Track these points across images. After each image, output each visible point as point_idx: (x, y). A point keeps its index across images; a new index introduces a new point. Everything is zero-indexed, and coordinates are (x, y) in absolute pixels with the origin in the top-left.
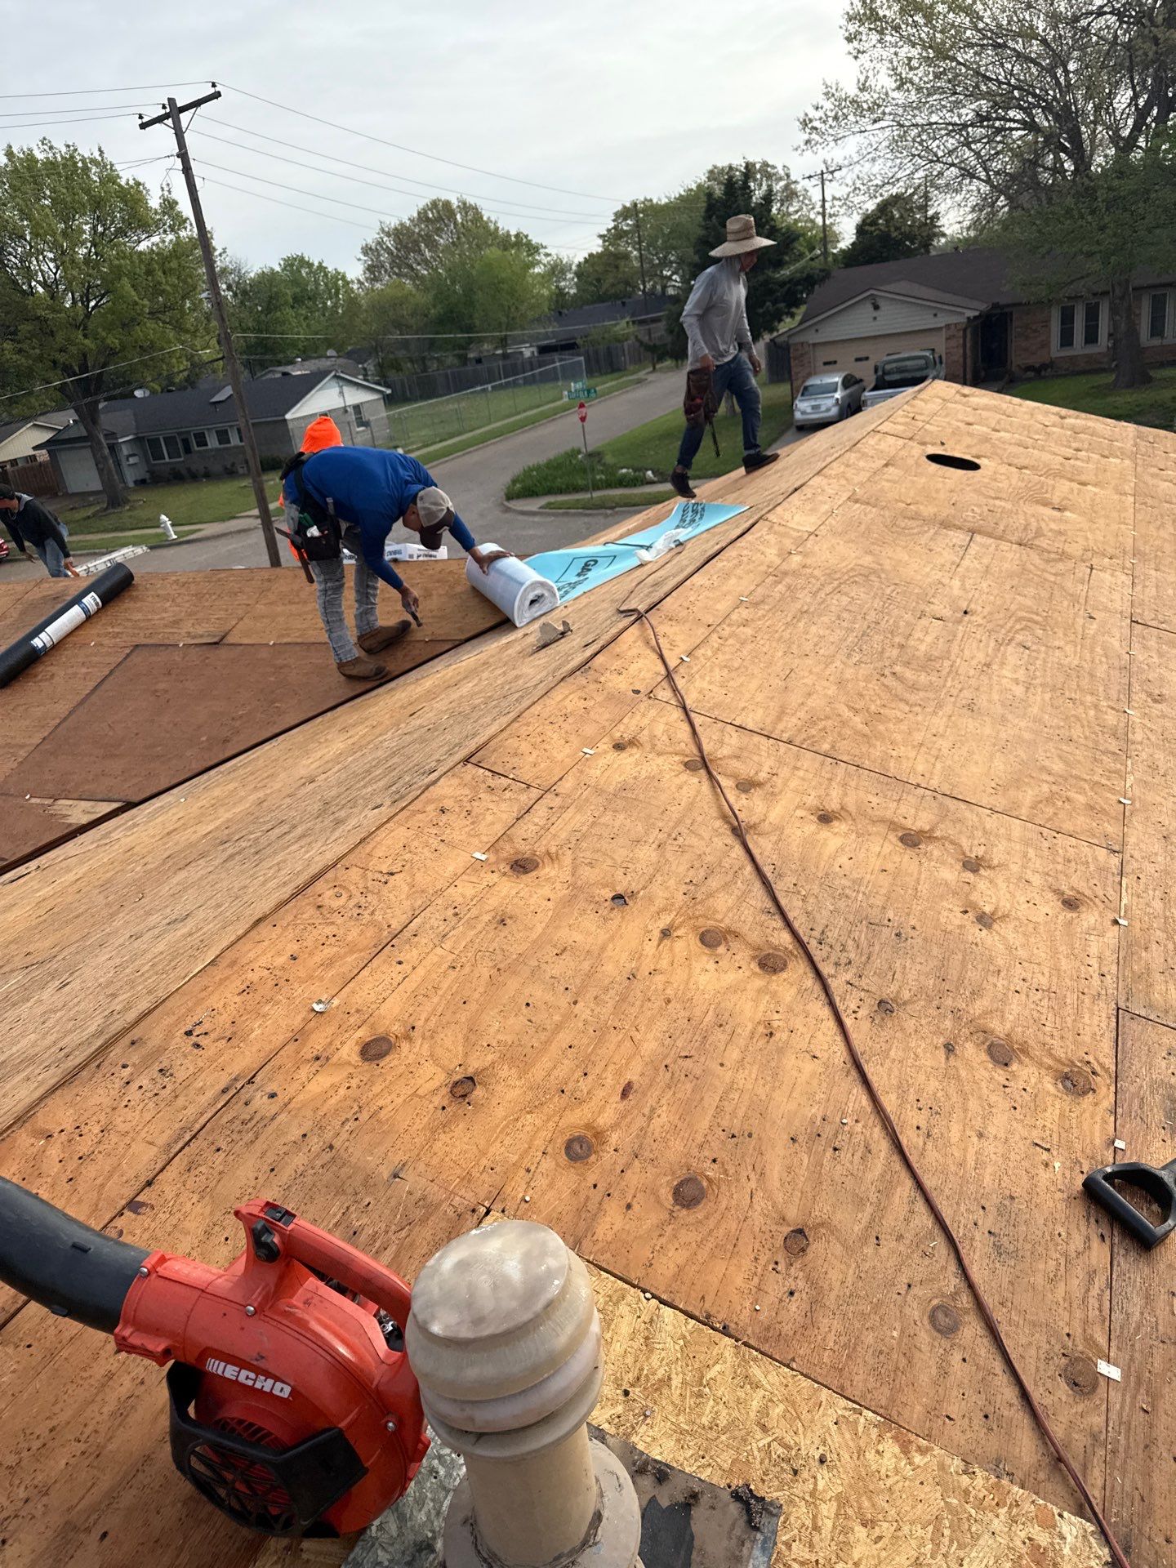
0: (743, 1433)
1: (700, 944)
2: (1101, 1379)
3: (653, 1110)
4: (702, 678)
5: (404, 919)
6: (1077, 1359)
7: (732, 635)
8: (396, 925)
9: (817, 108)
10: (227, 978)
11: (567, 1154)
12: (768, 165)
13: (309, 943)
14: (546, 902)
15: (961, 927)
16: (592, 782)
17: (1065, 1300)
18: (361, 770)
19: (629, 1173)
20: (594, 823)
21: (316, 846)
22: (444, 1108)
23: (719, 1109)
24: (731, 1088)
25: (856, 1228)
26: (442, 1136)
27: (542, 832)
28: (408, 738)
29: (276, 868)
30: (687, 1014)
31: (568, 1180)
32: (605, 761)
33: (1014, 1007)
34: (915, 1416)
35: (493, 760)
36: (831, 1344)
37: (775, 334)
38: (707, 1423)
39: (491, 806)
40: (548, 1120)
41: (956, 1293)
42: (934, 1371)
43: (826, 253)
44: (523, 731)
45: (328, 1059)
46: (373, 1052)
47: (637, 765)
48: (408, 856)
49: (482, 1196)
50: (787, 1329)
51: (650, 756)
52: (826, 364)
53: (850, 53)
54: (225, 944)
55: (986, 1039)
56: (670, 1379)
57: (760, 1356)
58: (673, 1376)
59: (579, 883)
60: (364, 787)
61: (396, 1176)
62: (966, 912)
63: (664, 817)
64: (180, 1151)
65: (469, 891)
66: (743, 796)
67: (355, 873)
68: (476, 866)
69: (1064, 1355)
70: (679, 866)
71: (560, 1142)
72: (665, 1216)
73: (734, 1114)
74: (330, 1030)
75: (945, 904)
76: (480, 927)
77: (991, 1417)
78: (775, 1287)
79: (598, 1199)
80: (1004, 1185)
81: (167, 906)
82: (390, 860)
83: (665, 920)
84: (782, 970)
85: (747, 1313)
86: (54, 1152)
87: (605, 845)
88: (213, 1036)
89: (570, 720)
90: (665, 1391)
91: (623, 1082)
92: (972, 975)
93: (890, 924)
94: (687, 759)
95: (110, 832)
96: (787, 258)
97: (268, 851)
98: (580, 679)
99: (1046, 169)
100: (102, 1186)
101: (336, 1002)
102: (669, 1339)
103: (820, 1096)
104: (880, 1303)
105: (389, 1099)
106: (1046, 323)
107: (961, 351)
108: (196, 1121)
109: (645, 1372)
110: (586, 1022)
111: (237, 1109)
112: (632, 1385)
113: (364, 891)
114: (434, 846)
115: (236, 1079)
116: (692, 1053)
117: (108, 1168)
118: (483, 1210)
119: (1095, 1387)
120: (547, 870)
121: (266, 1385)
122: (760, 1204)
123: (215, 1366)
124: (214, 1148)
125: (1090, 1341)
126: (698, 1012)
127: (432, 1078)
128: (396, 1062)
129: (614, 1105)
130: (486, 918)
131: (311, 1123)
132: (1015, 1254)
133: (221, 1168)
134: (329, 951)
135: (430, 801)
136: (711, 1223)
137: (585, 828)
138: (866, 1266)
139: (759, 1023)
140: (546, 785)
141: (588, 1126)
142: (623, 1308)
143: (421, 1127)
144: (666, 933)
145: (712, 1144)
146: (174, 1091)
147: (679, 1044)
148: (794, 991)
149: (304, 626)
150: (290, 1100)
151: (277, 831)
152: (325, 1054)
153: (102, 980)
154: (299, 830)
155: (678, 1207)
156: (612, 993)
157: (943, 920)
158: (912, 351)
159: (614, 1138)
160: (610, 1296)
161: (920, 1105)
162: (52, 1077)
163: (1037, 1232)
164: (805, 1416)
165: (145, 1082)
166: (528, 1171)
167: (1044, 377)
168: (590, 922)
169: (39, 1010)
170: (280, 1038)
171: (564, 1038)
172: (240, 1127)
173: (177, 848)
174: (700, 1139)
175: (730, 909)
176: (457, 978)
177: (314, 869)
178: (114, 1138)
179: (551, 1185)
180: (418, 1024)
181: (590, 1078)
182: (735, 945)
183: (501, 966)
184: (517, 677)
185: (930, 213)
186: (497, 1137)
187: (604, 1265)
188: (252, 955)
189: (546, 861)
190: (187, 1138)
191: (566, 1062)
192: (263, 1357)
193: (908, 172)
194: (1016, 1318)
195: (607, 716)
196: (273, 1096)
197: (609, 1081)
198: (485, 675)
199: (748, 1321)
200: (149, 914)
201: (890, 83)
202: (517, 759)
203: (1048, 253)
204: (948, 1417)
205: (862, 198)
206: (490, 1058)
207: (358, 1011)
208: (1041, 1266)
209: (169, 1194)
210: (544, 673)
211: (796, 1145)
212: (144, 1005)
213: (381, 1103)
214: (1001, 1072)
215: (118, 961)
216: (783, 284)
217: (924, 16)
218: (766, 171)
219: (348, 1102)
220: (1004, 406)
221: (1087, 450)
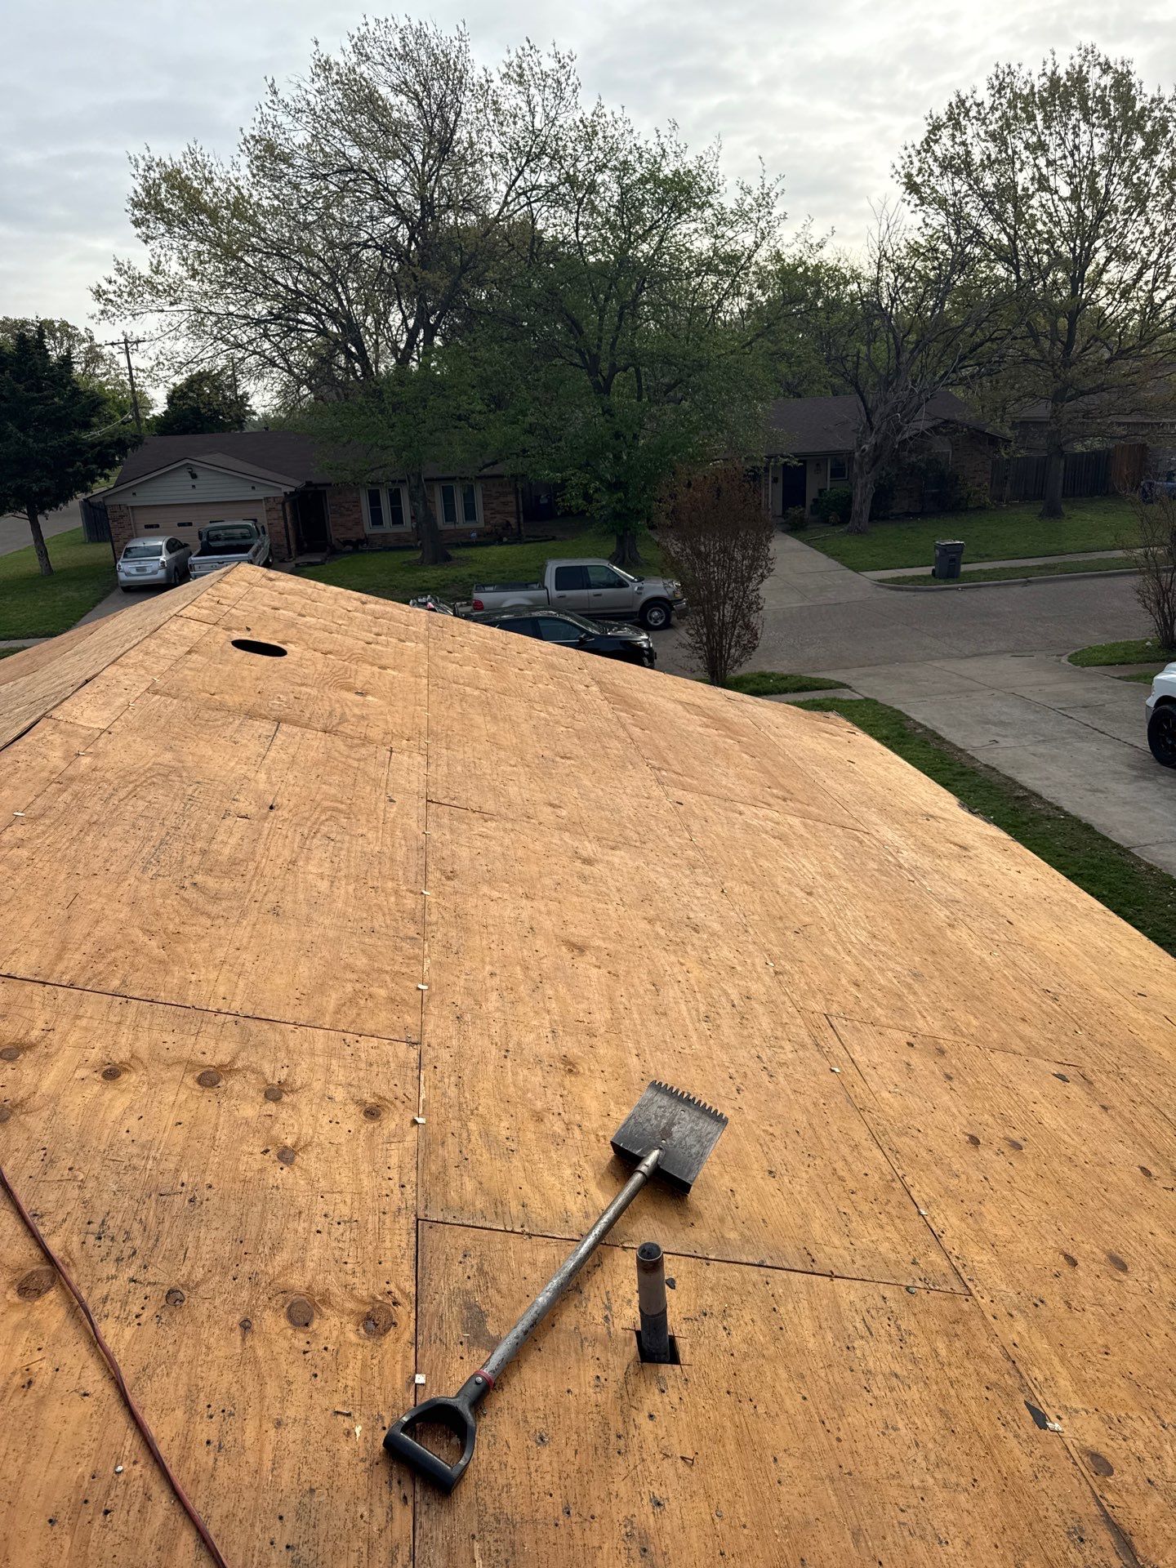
9: (110, 282)
12: (69, 326)
37: (90, 495)
43: (138, 418)
52: (147, 527)
53: (138, 236)
96: (95, 420)
99: (340, 368)
106: (357, 501)
107: (282, 523)
158: (236, 521)
167: (362, 551)
185: (240, 392)
193: (210, 354)
201: (183, 272)
203: (349, 442)
205: (168, 373)
216: (93, 446)
217: (209, 217)
218: (66, 330)
220: (310, 591)
221: (386, 635)
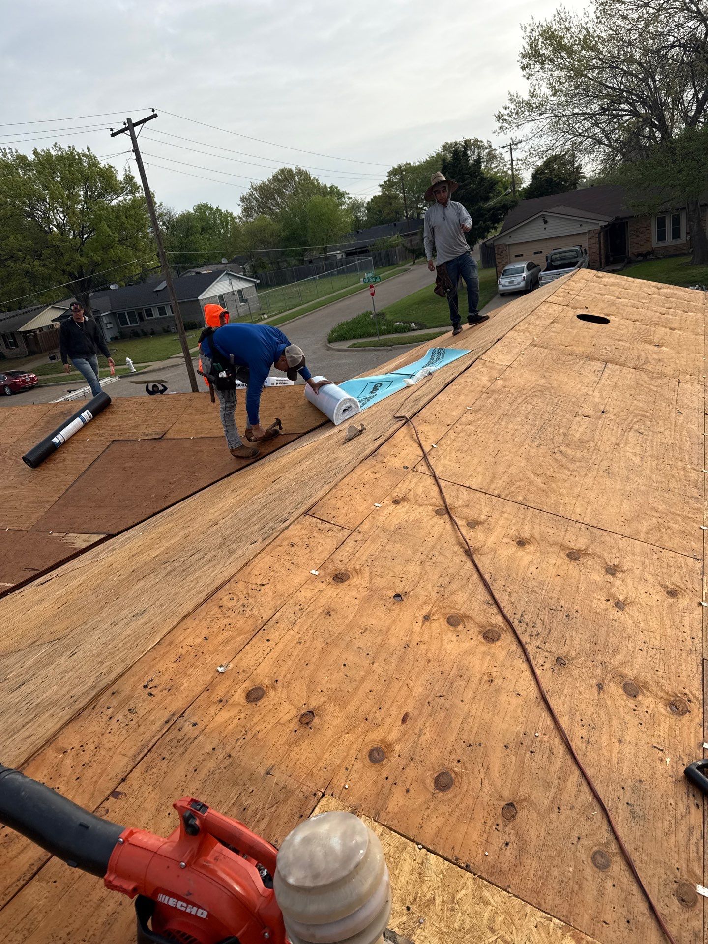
0: (479, 933)
1: (447, 625)
2: (699, 897)
3: (421, 730)
4: (445, 457)
5: (270, 613)
6: (684, 884)
7: (462, 430)
8: (266, 617)
9: (506, 108)
10: (167, 652)
11: (370, 759)
12: (478, 141)
13: (215, 629)
14: (354, 600)
15: (606, 610)
16: (380, 524)
17: (675, 846)
18: (244, 518)
19: (407, 770)
20: (382, 550)
21: (219, 567)
22: (296, 731)
23: (461, 729)
24: (468, 715)
25: (546, 802)
26: (295, 749)
27: (352, 556)
28: (272, 497)
29: (195, 582)
30: (441, 669)
31: (371, 774)
32: (388, 511)
33: (639, 659)
34: (584, 922)
35: (322, 512)
36: (532, 876)
37: (486, 240)
38: (457, 927)
39: (321, 541)
40: (358, 738)
41: (608, 843)
42: (595, 893)
43: (514, 191)
44: (339, 494)
45: (227, 701)
46: (253, 697)
47: (407, 513)
48: (272, 574)
49: (319, 785)
50: (505, 867)
51: (415, 507)
52: (516, 256)
53: (524, 76)
54: (166, 631)
55: (622, 681)
56: (434, 899)
57: (489, 884)
58: (437, 897)
59: (374, 588)
60: (246, 529)
61: (268, 773)
62: (608, 600)
63: (424, 545)
64: (141, 760)
65: (309, 594)
66: (471, 530)
67: (241, 585)
68: (312, 579)
69: (675, 882)
70: (434, 576)
71: (366, 752)
72: (429, 796)
73: (470, 731)
74: (228, 683)
75: (595, 595)
76: (315, 616)
77: (631, 922)
78: (497, 841)
79: (389, 786)
80: (635, 773)
81: (132, 604)
82: (261, 576)
83: (426, 610)
84: (497, 640)
85: (480, 857)
86: (68, 762)
87: (389, 563)
88: (160, 688)
89: (367, 486)
90: (432, 907)
91: (403, 713)
92: (613, 640)
93: (563, 609)
94: (437, 508)
95: (99, 554)
96: (491, 195)
97: (191, 570)
98: (372, 461)
99: (644, 137)
100: (96, 782)
101: (231, 666)
102: (433, 874)
103: (521, 719)
104: (561, 850)
105: (263, 726)
106: (648, 227)
107: (598, 246)
108: (150, 741)
109: (419, 895)
110: (379, 675)
111: (174, 733)
112: (412, 904)
113: (247, 596)
114: (287, 567)
115: (173, 715)
116: (444, 694)
117: (99, 771)
118: (320, 794)
119: (695, 902)
120: (355, 580)
121: (193, 910)
122: (487, 788)
123: (163, 899)
124: (161, 757)
125: (691, 872)
126: (447, 668)
127: (288, 712)
128: (267, 703)
129: (398, 728)
130: (319, 611)
131: (218, 741)
132: (644, 818)
133: (165, 770)
134: (226, 634)
135: (284, 539)
136: (457, 801)
137: (377, 553)
138: (552, 826)
139: (484, 674)
140: (353, 527)
141: (383, 741)
142: (405, 855)
143: (282, 743)
144: (426, 618)
145: (457, 751)
146: (137, 722)
147: (436, 688)
148: (505, 653)
149: (210, 427)
150: (205, 727)
151: (196, 556)
152: (225, 699)
153: (94, 652)
154: (209, 557)
155: (437, 791)
156: (395, 656)
157: (594, 606)
158: (568, 247)
159: (398, 748)
160: (397, 847)
161: (583, 723)
162: (66, 715)
163: (657, 803)
164: (517, 922)
165: (121, 718)
166: (347, 769)
167: (649, 260)
168: (381, 612)
169: (58, 670)
170: (199, 689)
171: (367, 685)
172: (176, 744)
173: (138, 565)
174: (450, 748)
175: (465, 602)
176: (302, 649)
177: (217, 583)
178: (103, 752)
179: (361, 778)
180: (280, 679)
181: (383, 711)
182: (469, 625)
183: (329, 641)
184: (335, 459)
185: (576, 165)
186: (328, 749)
187: (393, 827)
188: (181, 638)
189: (354, 574)
190: (146, 751)
191: (368, 701)
192: (191, 894)
193: (561, 142)
194: (645, 859)
195: (388, 483)
196: (195, 724)
197: (394, 712)
198: (317, 457)
199: (481, 861)
200: (122, 609)
201: (548, 92)
202: (335, 512)
203: (648, 186)
204: (605, 922)
205: (535, 159)
206: (323, 699)
207: (244, 671)
208: (660, 825)
209: (135, 787)
210: (351, 457)
211: (508, 750)
212: (119, 670)
213: (258, 728)
214: (632, 701)
215: (104, 640)
216: (490, 210)
217: (567, 53)
218: (477, 144)
219: (239, 728)
220: (624, 283)
221: (675, 308)
